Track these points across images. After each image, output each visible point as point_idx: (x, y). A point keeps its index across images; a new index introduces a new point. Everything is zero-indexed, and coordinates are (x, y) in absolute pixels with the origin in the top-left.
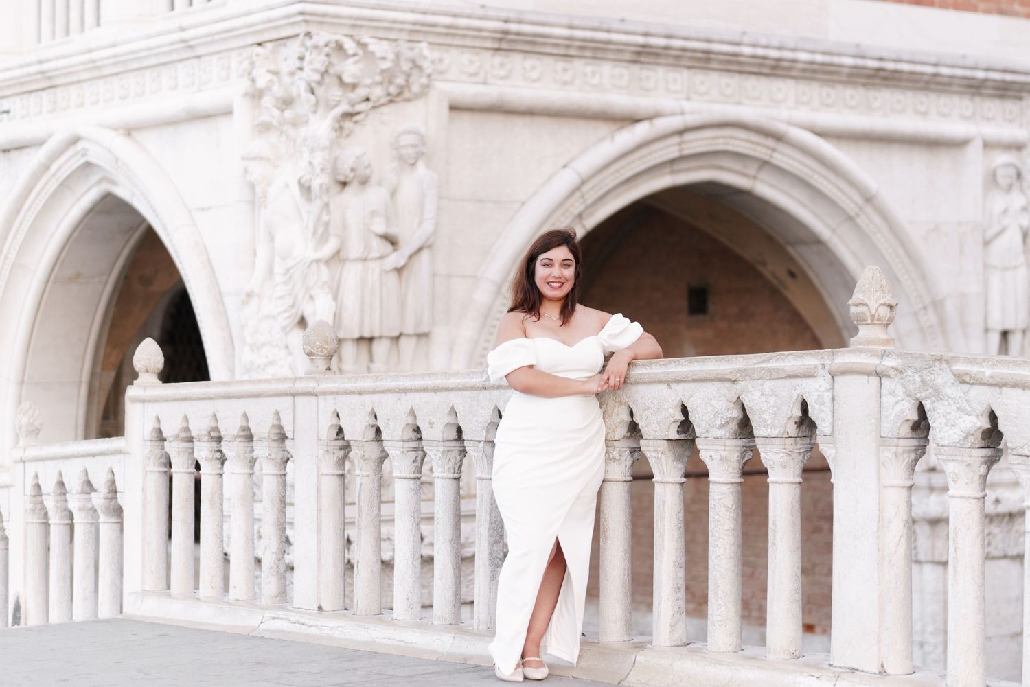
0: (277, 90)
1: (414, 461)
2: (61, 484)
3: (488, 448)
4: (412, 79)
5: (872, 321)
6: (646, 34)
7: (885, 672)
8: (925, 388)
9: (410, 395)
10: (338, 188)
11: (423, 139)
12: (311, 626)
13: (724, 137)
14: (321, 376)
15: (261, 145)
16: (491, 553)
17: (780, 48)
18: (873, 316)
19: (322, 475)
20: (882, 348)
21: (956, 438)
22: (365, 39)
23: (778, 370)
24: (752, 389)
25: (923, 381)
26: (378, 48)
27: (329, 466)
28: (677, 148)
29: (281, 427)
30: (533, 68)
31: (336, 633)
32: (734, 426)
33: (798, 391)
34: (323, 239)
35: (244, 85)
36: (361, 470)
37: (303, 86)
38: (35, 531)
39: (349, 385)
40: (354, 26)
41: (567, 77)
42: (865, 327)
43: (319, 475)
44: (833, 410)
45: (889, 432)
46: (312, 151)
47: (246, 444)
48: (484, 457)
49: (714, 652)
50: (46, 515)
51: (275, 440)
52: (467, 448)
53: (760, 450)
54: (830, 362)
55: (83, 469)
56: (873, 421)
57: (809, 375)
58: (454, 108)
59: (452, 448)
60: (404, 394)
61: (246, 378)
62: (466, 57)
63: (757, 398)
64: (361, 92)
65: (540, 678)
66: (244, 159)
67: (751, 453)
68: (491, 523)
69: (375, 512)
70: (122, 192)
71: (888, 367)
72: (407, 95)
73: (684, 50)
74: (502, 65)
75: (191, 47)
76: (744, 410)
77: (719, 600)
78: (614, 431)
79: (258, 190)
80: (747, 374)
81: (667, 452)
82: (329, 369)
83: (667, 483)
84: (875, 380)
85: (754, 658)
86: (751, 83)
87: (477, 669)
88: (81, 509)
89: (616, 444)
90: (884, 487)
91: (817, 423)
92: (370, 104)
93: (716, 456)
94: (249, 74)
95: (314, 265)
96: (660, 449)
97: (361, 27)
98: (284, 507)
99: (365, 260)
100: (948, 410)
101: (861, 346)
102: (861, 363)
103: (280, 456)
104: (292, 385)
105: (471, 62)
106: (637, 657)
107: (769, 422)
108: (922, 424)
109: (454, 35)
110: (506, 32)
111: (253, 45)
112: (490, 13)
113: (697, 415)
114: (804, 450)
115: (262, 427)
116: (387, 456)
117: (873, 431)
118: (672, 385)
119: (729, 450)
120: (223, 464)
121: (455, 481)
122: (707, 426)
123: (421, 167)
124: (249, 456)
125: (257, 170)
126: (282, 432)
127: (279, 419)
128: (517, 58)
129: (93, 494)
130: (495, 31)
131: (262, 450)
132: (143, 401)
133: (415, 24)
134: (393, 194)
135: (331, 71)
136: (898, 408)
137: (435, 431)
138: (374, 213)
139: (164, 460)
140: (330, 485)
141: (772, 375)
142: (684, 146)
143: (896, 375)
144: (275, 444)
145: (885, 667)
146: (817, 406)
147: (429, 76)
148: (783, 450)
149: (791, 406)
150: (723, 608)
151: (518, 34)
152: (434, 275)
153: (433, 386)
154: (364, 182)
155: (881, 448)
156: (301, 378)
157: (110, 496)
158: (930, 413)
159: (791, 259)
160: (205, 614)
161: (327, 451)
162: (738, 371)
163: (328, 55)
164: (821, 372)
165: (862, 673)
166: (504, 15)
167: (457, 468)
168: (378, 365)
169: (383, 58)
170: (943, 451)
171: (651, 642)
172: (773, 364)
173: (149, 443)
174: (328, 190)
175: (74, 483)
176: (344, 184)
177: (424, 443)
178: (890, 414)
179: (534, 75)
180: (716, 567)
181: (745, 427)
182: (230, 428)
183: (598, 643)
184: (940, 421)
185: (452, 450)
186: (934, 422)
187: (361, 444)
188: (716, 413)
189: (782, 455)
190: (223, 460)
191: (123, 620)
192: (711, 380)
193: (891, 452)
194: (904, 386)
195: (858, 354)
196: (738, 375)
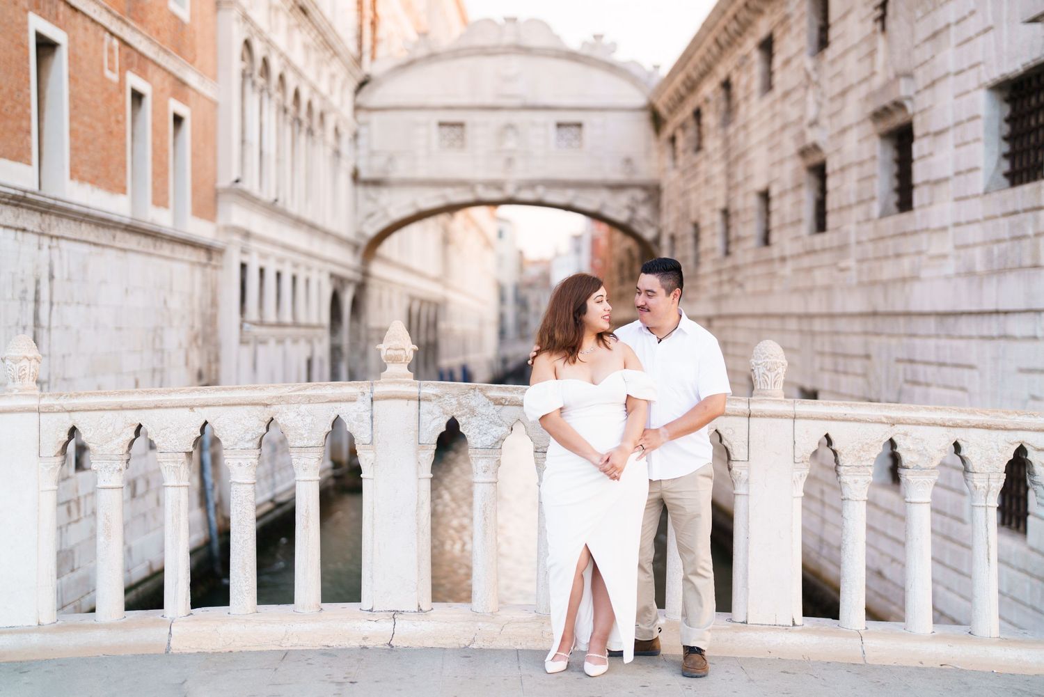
5: (405, 360)
7: (421, 610)
8: (462, 409)
18: (407, 357)
21: (489, 443)
23: (318, 397)
24: (287, 411)
25: (460, 404)
33: (336, 413)
44: (372, 425)
45: (427, 440)
49: (244, 615)
54: (369, 390)
56: (413, 432)
57: (352, 400)
63: (292, 418)
71: (427, 394)
80: (281, 399)
81: (186, 462)
84: (414, 404)
90: (420, 478)
91: (355, 435)
96: (180, 460)
100: (481, 423)
102: (401, 392)
107: (305, 436)
117: (412, 439)
122: (235, 441)
136: (435, 423)
141: (311, 400)
143: (435, 399)
145: (422, 607)
146: (355, 423)
155: (419, 452)
158: (462, 425)
162: (274, 397)
164: (360, 398)
170: (477, 453)
172: (309, 392)
178: (428, 428)
184: (474, 432)
186: (468, 432)
188: (246, 429)
192: (244, 405)
193: (428, 454)
194: (442, 408)
195: (398, 385)
196: (274, 400)
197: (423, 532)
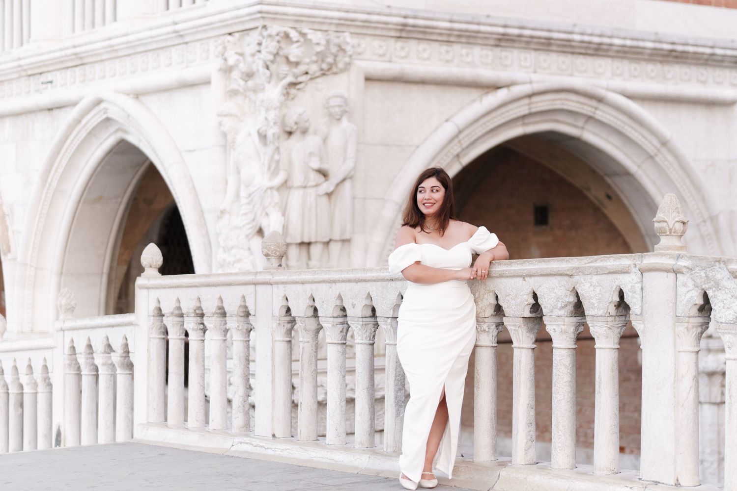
0: (243, 67)
1: (341, 332)
2: (90, 346)
3: (394, 322)
4: (338, 59)
5: (670, 233)
6: (505, 26)
7: (679, 484)
8: (709, 282)
9: (338, 285)
10: (286, 136)
11: (346, 101)
12: (268, 448)
13: (561, 99)
14: (275, 271)
15: (231, 106)
16: (396, 398)
17: (601, 36)
18: (671, 230)
19: (276, 341)
20: (677, 252)
21: (731, 317)
22: (305, 30)
23: (602, 268)
24: (584, 282)
25: (707, 276)
26: (315, 36)
27: (280, 335)
28: (527, 107)
29: (246, 307)
30: (424, 50)
31: (285, 454)
32: (570, 308)
33: (617, 283)
34: (275, 173)
35: (219, 63)
36: (303, 338)
37: (261, 63)
38: (71, 380)
39: (295, 278)
40: (297, 21)
41: (449, 57)
42: (665, 237)
43: (274, 341)
44: (642, 297)
45: (682, 313)
46: (267, 110)
47: (221, 319)
48: (391, 328)
49: (557, 469)
50: (79, 368)
51: (242, 316)
52: (379, 323)
53: (589, 325)
54: (640, 263)
55: (105, 336)
56: (671, 305)
57: (625, 272)
58: (368, 79)
59: (368, 323)
60: (334, 284)
61: (220, 271)
62: (376, 43)
63: (587, 288)
64: (302, 68)
65: (431, 486)
66: (219, 115)
67: (583, 327)
68: (396, 376)
69: (314, 368)
70: (132, 139)
71: (681, 266)
72: (335, 70)
73: (532, 37)
74: (402, 48)
75: (181, 36)
76: (578, 296)
77: (560, 432)
78: (484, 311)
79: (229, 137)
80: (580, 271)
81: (523, 326)
82: (280, 265)
83: (523, 348)
84: (672, 275)
85: (585, 474)
86: (580, 60)
87: (386, 480)
88: (104, 364)
89: (486, 320)
90: (679, 352)
91: (630, 306)
92: (309, 77)
93: (558, 329)
94: (223, 55)
95: (269, 191)
96: (517, 324)
97: (302, 21)
98: (249, 364)
99: (305, 187)
100: (725, 297)
101: (662, 251)
102: (662, 264)
103: (245, 327)
104: (254, 277)
105: (381, 47)
106: (501, 473)
107: (595, 305)
108: (706, 307)
109: (368, 27)
110: (405, 25)
111: (225, 34)
112: (394, 12)
113: (544, 300)
114: (621, 325)
115: (232, 307)
116: (322, 328)
117: (671, 312)
118: (526, 278)
119: (566, 325)
120: (204, 333)
121: (371, 346)
122: (552, 308)
123: (345, 122)
124: (223, 327)
125: (228, 123)
126: (247, 310)
127: (245, 301)
128: (413, 44)
129: (112, 354)
130: (397, 24)
131: (233, 323)
132: (148, 288)
133: (340, 19)
134: (325, 140)
135: (281, 53)
136: (689, 295)
137: (356, 311)
138: (311, 154)
139: (163, 330)
140: (281, 348)
141: (598, 271)
142: (532, 106)
143: (688, 272)
144: (242, 319)
145: (679, 481)
146: (630, 294)
147: (350, 56)
148: (606, 325)
149: (612, 293)
150: (563, 438)
151: (414, 26)
152: (354, 198)
153: (355, 278)
154: (304, 132)
155: (677, 324)
156: (260, 272)
157: (124, 355)
158: (712, 299)
159: (608, 186)
160: (191, 439)
161: (279, 324)
162: (574, 268)
163: (278, 42)
164: (634, 269)
165: (662, 485)
166: (404, 13)
167: (372, 337)
168: (314, 263)
169: (318, 44)
170: (721, 327)
171: (511, 462)
172: (599, 264)
173: (152, 318)
174: (278, 138)
175: (99, 346)
176: (290, 133)
177: (348, 319)
178: (683, 300)
179: (426, 55)
180: (558, 409)
181: (578, 308)
182: (210, 307)
183: (473, 462)
184: (719, 305)
185: (368, 324)
186: (714, 306)
187: (303, 319)
188: (558, 298)
189: (605, 329)
190: (204, 330)
191: (133, 443)
192: (554, 275)
193: (684, 327)
194: (693, 280)
195: (660, 256)
196: (574, 271)
197: (683, 406)
